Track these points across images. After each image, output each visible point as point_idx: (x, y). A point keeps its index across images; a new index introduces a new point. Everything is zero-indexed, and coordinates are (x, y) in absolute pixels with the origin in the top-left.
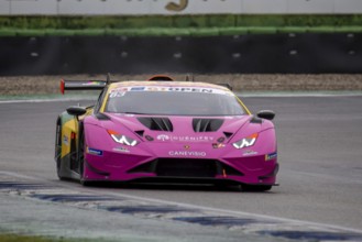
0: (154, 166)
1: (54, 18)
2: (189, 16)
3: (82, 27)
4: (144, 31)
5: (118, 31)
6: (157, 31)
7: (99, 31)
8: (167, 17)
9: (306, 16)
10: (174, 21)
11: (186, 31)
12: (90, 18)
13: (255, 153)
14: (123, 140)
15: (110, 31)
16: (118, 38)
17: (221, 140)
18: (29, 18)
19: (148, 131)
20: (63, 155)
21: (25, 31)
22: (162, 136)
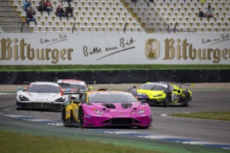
0: (111, 121)
1: (15, 66)
2: (58, 66)
3: (24, 69)
4: (45, 70)
5: (37, 70)
6: (49, 70)
7: (31, 70)
8: (52, 66)
9: (96, 65)
10: (55, 67)
11: (59, 70)
12: (27, 66)
13: (145, 115)
14: (98, 112)
15: (34, 70)
16: (37, 72)
17: (133, 111)
18: (7, 66)
19: (107, 109)
20: (67, 118)
21: (6, 70)
22: (112, 110)
